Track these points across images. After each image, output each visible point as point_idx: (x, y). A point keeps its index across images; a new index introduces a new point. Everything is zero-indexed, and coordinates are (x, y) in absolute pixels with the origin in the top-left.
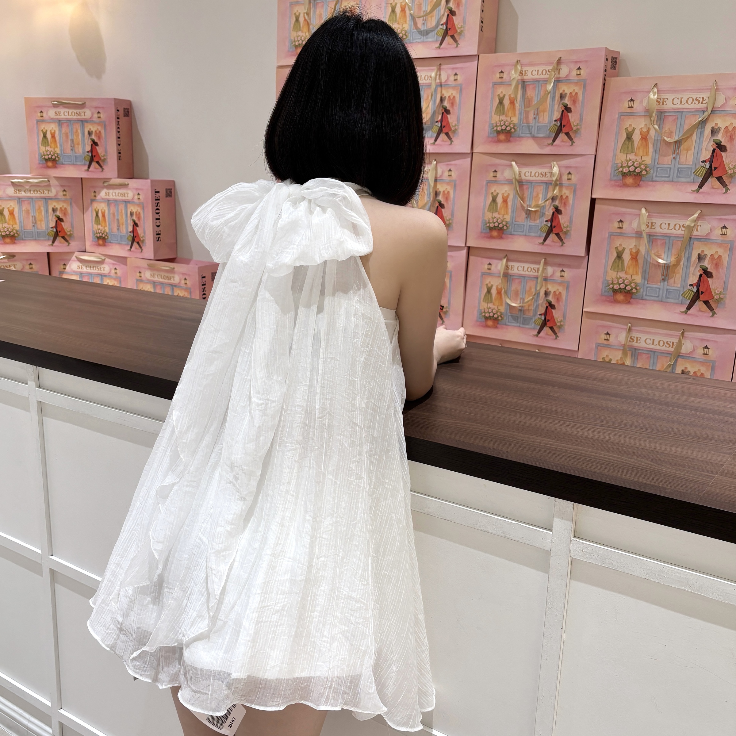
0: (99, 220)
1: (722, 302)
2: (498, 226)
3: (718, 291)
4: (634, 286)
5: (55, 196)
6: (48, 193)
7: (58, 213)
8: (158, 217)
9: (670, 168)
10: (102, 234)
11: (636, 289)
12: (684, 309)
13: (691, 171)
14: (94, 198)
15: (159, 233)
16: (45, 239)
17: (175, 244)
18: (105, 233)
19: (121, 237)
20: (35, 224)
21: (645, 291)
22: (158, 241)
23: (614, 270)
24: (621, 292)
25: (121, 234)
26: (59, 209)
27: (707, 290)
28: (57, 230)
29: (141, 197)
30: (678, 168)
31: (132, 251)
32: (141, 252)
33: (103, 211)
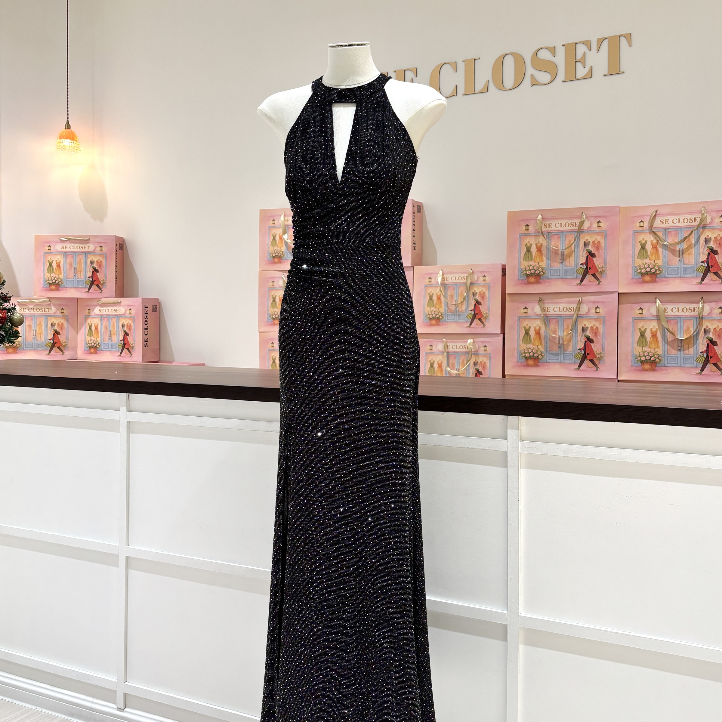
0: (92, 332)
1: (602, 359)
2: (436, 317)
3: (599, 352)
4: (540, 354)
5: (55, 313)
6: (49, 311)
7: (56, 328)
8: (147, 328)
9: (560, 270)
10: (94, 344)
11: (541, 355)
12: (577, 367)
13: (574, 271)
14: (88, 314)
15: (147, 340)
16: (43, 349)
17: (159, 350)
18: (97, 343)
19: (112, 345)
20: (35, 336)
21: (548, 356)
22: (146, 346)
23: (524, 343)
24: (531, 358)
25: (112, 343)
26: (57, 324)
27: (591, 352)
28: (54, 342)
29: (132, 312)
30: (565, 269)
31: (122, 356)
32: (131, 356)
33: (96, 325)
